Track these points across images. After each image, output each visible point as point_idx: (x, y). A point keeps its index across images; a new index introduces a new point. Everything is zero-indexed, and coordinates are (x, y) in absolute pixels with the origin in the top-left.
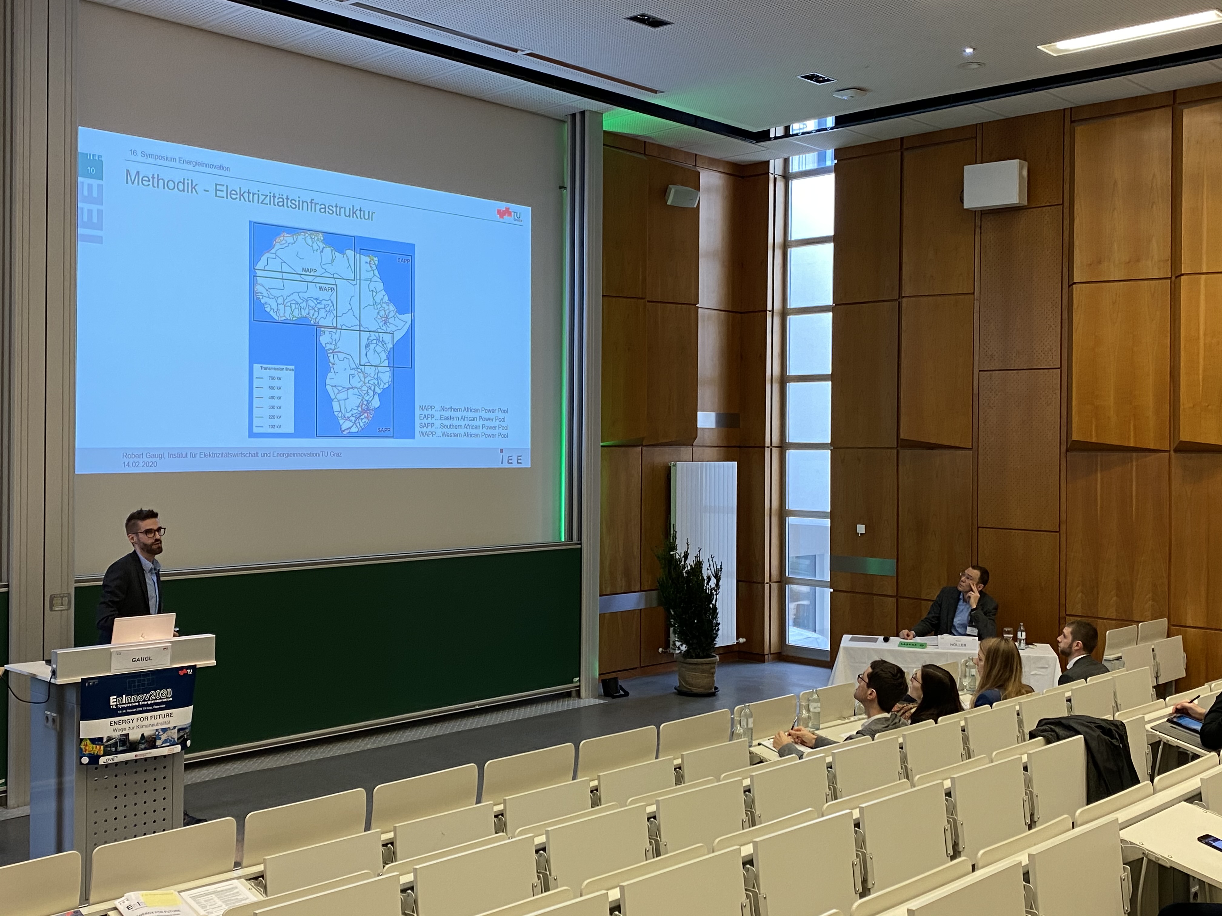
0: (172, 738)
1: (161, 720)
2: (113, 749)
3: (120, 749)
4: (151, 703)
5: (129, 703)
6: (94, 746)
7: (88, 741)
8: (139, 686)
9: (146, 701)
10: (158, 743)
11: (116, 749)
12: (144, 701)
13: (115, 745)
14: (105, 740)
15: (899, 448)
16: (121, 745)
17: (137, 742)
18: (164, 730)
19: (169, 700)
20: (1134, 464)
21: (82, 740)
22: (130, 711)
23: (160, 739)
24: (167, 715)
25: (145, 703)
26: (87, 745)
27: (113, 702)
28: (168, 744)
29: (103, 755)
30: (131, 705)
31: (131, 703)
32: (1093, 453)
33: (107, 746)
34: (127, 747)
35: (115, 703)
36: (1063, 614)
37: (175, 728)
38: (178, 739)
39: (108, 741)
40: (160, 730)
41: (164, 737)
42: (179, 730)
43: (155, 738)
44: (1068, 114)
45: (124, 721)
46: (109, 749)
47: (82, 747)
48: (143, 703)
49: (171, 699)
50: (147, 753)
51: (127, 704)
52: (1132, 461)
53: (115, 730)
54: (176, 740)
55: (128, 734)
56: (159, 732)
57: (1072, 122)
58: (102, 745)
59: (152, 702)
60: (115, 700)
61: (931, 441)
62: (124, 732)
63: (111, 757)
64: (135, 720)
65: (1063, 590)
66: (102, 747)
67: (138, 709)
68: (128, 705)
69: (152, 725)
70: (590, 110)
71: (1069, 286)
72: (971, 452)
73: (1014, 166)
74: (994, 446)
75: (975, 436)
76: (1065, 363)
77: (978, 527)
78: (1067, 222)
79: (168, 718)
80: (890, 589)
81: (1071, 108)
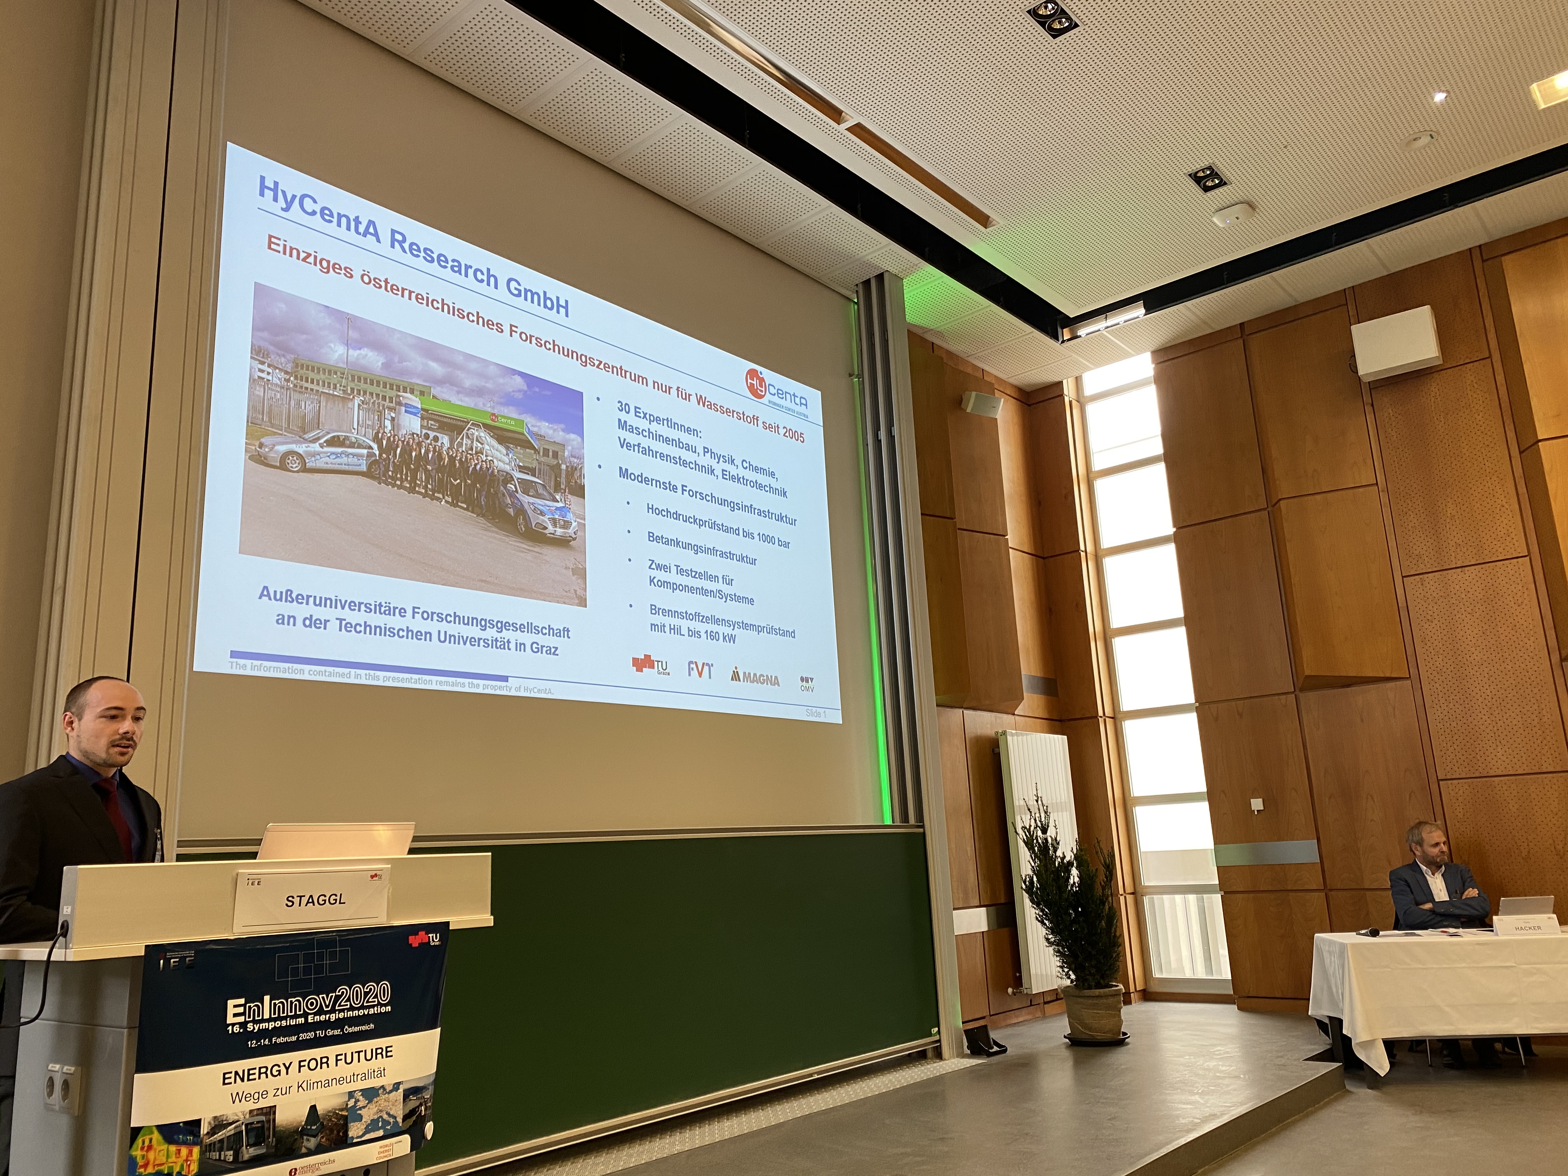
0: (388, 1114)
1: (362, 1067)
2: (229, 1155)
3: (248, 1153)
4: (337, 1020)
5: (280, 1018)
6: (173, 1148)
7: (156, 1136)
8: (307, 971)
9: (326, 1013)
10: (355, 1130)
11: (237, 1156)
12: (320, 1012)
13: (234, 1142)
14: (204, 1129)
15: (1297, 692)
16: (252, 1141)
17: (296, 1131)
18: (371, 1094)
19: (383, 1010)
21: (136, 1130)
22: (281, 1040)
23: (360, 1118)
24: (377, 1053)
25: (323, 1018)
26: (150, 1147)
27: (235, 1015)
28: (381, 1133)
30: (284, 1023)
31: (285, 1018)
33: (210, 1147)
34: (268, 1147)
35: (241, 1019)
37: (396, 1086)
38: (406, 1118)
39: (213, 1132)
40: (358, 1095)
41: (369, 1114)
42: (407, 1094)
43: (346, 1118)
44: (1476, 254)
45: (264, 1071)
46: (215, 1155)
47: (137, 1153)
48: (317, 1018)
49: (389, 1008)
50: (325, 1163)
51: (275, 1020)
53: (236, 1098)
54: (400, 1120)
55: (272, 1110)
56: (357, 1101)
57: (1483, 261)
58: (195, 1144)
59: (341, 1015)
60: (241, 1010)
62: (263, 1104)
64: (295, 1067)
66: (196, 1150)
67: (303, 1036)
68: (278, 1024)
69: (340, 1081)
70: (893, 270)
71: (1521, 453)
72: (1409, 682)
73: (1424, 313)
74: (1444, 670)
75: (1411, 659)
76: (1535, 549)
77: (1438, 780)
78: (1500, 378)
79: (379, 1063)
80: (1316, 882)
81: (1480, 246)
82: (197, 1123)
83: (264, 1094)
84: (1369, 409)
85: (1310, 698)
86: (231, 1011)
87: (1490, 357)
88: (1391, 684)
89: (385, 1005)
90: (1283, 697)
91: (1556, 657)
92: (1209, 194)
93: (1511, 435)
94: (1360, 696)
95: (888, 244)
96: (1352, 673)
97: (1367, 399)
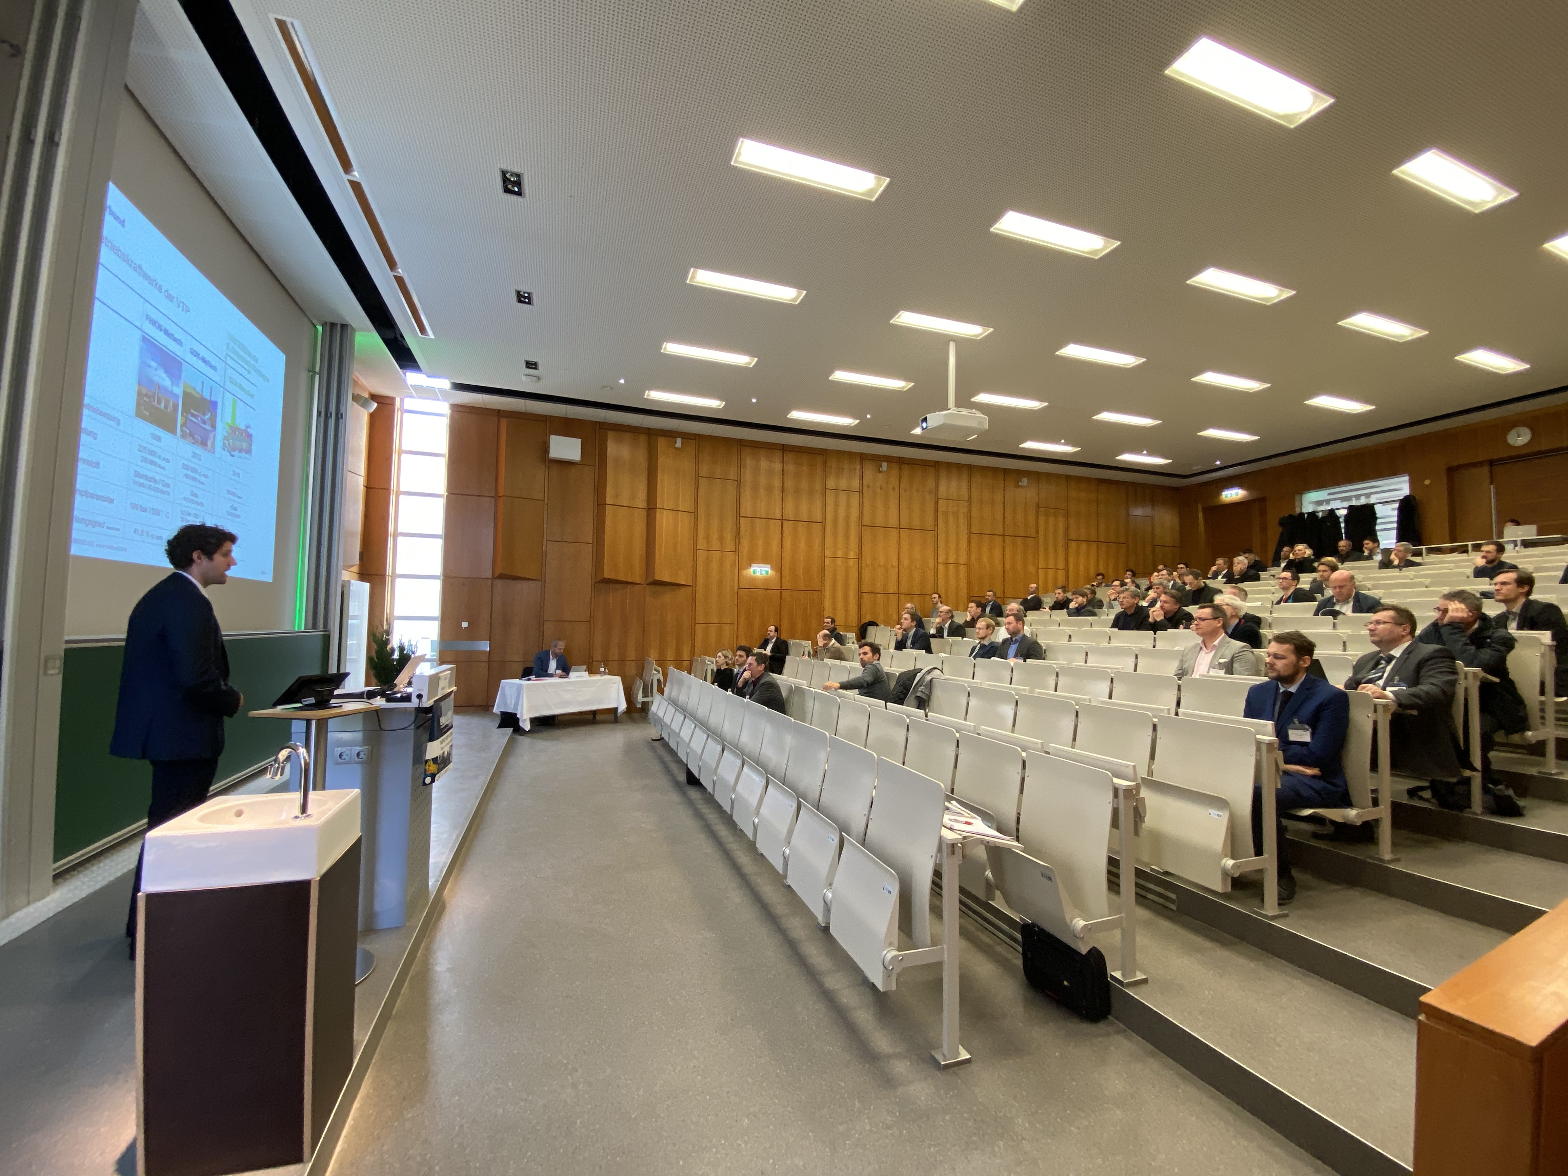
7: (431, 762)
21: (428, 761)
32: (609, 584)
33: (439, 764)
39: (439, 759)
44: (598, 425)
47: (427, 768)
52: (627, 589)
53: (441, 749)
66: (437, 766)
71: (598, 505)
73: (578, 442)
74: (555, 579)
76: (595, 541)
77: (544, 621)
78: (597, 476)
80: (485, 658)
81: (599, 422)
82: (436, 757)
83: (443, 747)
84: (547, 469)
85: (498, 583)
87: (596, 466)
88: (534, 582)
90: (487, 580)
91: (593, 583)
92: (527, 369)
93: (596, 497)
94: (520, 585)
95: (363, 316)
96: (518, 575)
97: (547, 465)
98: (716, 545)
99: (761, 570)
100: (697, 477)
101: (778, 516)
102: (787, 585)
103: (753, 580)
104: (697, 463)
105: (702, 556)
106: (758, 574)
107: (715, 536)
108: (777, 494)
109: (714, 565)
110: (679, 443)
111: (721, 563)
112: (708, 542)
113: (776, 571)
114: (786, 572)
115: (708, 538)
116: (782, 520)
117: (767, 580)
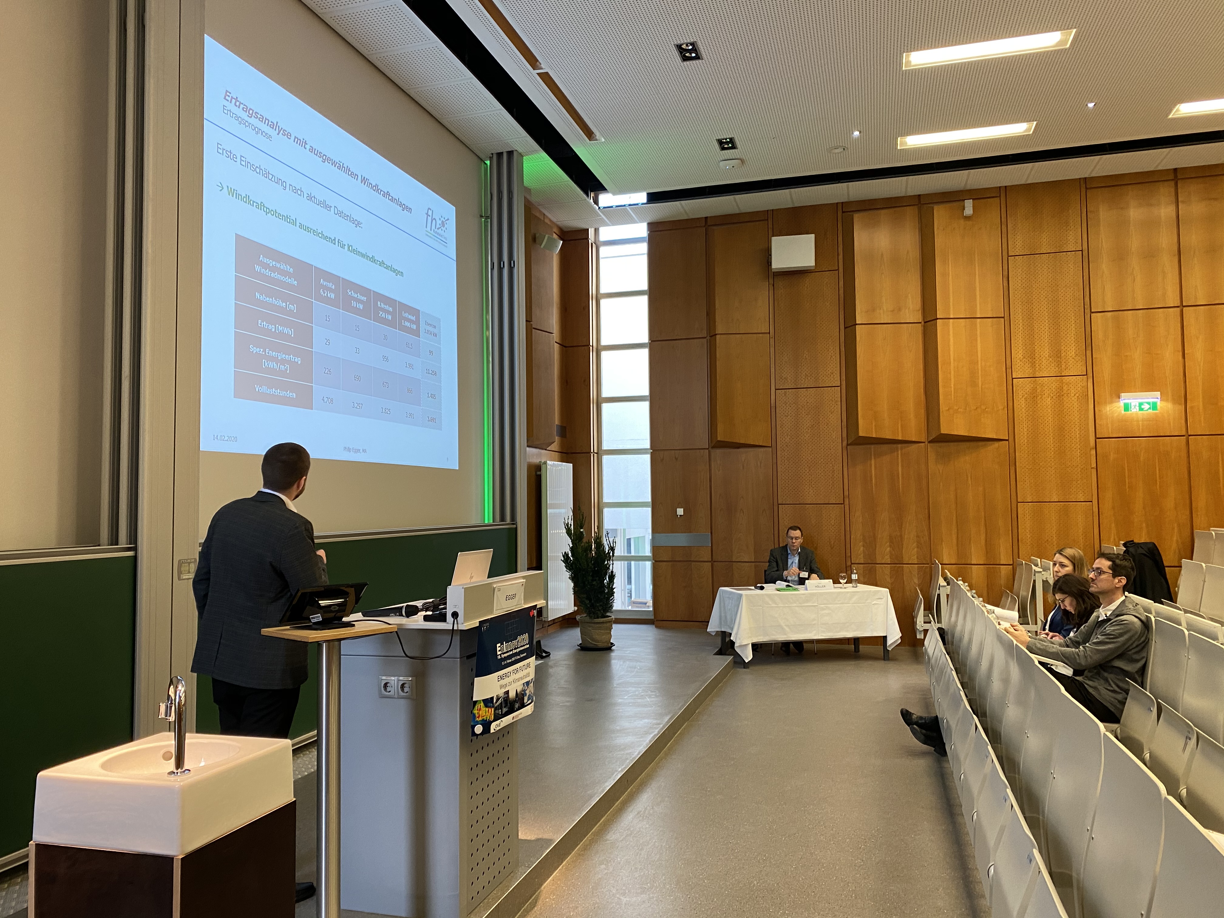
0: (531, 692)
1: (524, 672)
2: (500, 712)
3: (505, 710)
4: (519, 652)
6: (487, 709)
7: (482, 704)
10: (525, 700)
11: (502, 711)
12: (515, 649)
13: (500, 707)
14: (495, 701)
15: (710, 449)
16: (505, 705)
17: (514, 700)
18: (528, 683)
20: (899, 452)
21: (476, 702)
22: (508, 661)
23: (526, 694)
24: (527, 666)
25: (516, 651)
26: (480, 709)
27: (499, 651)
28: (530, 701)
29: (495, 720)
31: (508, 652)
32: (868, 446)
33: (496, 708)
34: (508, 708)
35: (500, 653)
36: (849, 563)
37: (532, 680)
39: (496, 702)
40: (525, 684)
41: (528, 692)
42: (532, 685)
43: (523, 695)
44: (840, 207)
45: (506, 675)
46: (497, 712)
47: (475, 712)
49: (528, 646)
50: (519, 714)
51: (506, 653)
52: (898, 451)
53: (501, 687)
55: (507, 693)
56: (525, 687)
57: (843, 212)
58: (493, 707)
59: (519, 650)
60: (499, 648)
61: (741, 442)
62: (507, 688)
63: (498, 722)
65: (848, 546)
66: (493, 709)
67: (513, 659)
68: (508, 654)
69: (522, 678)
70: (520, 150)
71: (845, 328)
72: (770, 449)
73: (810, 239)
74: (790, 444)
75: (774, 437)
76: (844, 383)
77: (778, 504)
78: (841, 283)
79: (528, 669)
80: (707, 557)
81: (842, 203)
82: (492, 698)
83: (506, 685)
84: (771, 287)
85: (718, 453)
86: (498, 649)
87: (838, 270)
88: (762, 449)
89: (527, 644)
90: (702, 451)
91: (845, 443)
92: (723, 151)
93: (842, 317)
94: (744, 455)
95: (526, 137)
96: (742, 442)
97: (771, 281)
98: (1047, 367)
99: (1141, 404)
100: (1006, 257)
101: (1172, 299)
102: (1199, 425)
103: (1124, 421)
104: (1004, 235)
105: (1022, 388)
106: (1134, 410)
107: (1044, 352)
108: (1168, 263)
109: (1047, 402)
110: (969, 207)
111: (1060, 395)
112: (1033, 365)
113: (1175, 401)
114: (1197, 402)
115: (1031, 357)
116: (1182, 306)
117: (1154, 420)
